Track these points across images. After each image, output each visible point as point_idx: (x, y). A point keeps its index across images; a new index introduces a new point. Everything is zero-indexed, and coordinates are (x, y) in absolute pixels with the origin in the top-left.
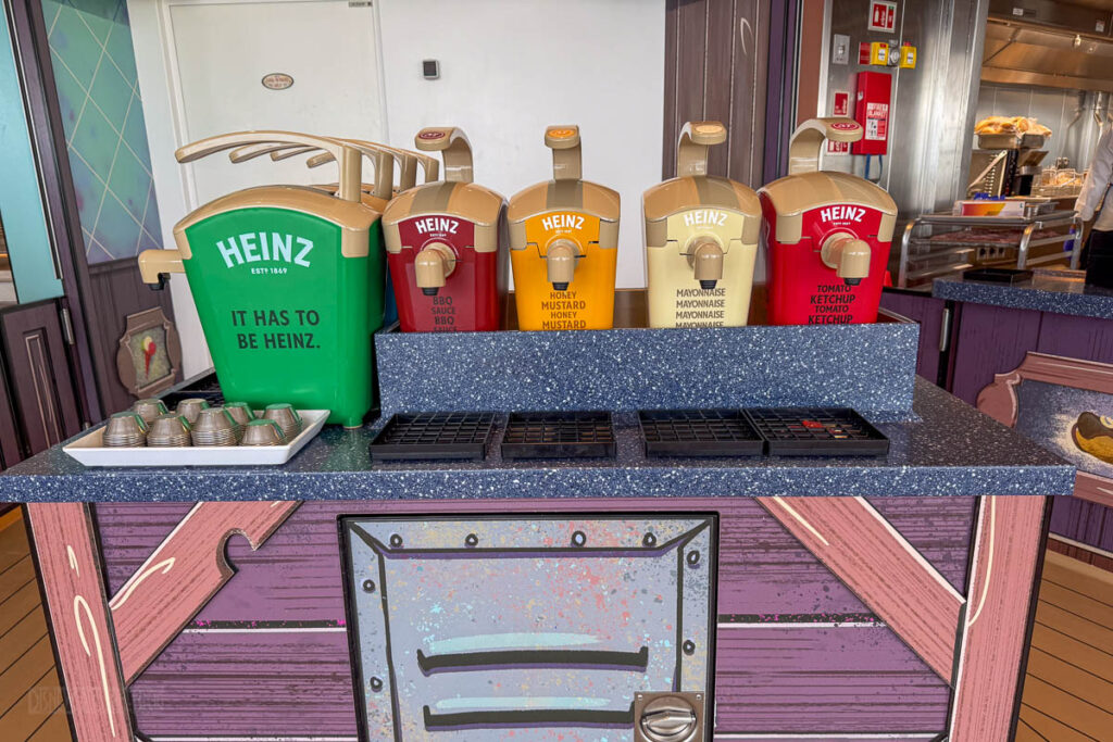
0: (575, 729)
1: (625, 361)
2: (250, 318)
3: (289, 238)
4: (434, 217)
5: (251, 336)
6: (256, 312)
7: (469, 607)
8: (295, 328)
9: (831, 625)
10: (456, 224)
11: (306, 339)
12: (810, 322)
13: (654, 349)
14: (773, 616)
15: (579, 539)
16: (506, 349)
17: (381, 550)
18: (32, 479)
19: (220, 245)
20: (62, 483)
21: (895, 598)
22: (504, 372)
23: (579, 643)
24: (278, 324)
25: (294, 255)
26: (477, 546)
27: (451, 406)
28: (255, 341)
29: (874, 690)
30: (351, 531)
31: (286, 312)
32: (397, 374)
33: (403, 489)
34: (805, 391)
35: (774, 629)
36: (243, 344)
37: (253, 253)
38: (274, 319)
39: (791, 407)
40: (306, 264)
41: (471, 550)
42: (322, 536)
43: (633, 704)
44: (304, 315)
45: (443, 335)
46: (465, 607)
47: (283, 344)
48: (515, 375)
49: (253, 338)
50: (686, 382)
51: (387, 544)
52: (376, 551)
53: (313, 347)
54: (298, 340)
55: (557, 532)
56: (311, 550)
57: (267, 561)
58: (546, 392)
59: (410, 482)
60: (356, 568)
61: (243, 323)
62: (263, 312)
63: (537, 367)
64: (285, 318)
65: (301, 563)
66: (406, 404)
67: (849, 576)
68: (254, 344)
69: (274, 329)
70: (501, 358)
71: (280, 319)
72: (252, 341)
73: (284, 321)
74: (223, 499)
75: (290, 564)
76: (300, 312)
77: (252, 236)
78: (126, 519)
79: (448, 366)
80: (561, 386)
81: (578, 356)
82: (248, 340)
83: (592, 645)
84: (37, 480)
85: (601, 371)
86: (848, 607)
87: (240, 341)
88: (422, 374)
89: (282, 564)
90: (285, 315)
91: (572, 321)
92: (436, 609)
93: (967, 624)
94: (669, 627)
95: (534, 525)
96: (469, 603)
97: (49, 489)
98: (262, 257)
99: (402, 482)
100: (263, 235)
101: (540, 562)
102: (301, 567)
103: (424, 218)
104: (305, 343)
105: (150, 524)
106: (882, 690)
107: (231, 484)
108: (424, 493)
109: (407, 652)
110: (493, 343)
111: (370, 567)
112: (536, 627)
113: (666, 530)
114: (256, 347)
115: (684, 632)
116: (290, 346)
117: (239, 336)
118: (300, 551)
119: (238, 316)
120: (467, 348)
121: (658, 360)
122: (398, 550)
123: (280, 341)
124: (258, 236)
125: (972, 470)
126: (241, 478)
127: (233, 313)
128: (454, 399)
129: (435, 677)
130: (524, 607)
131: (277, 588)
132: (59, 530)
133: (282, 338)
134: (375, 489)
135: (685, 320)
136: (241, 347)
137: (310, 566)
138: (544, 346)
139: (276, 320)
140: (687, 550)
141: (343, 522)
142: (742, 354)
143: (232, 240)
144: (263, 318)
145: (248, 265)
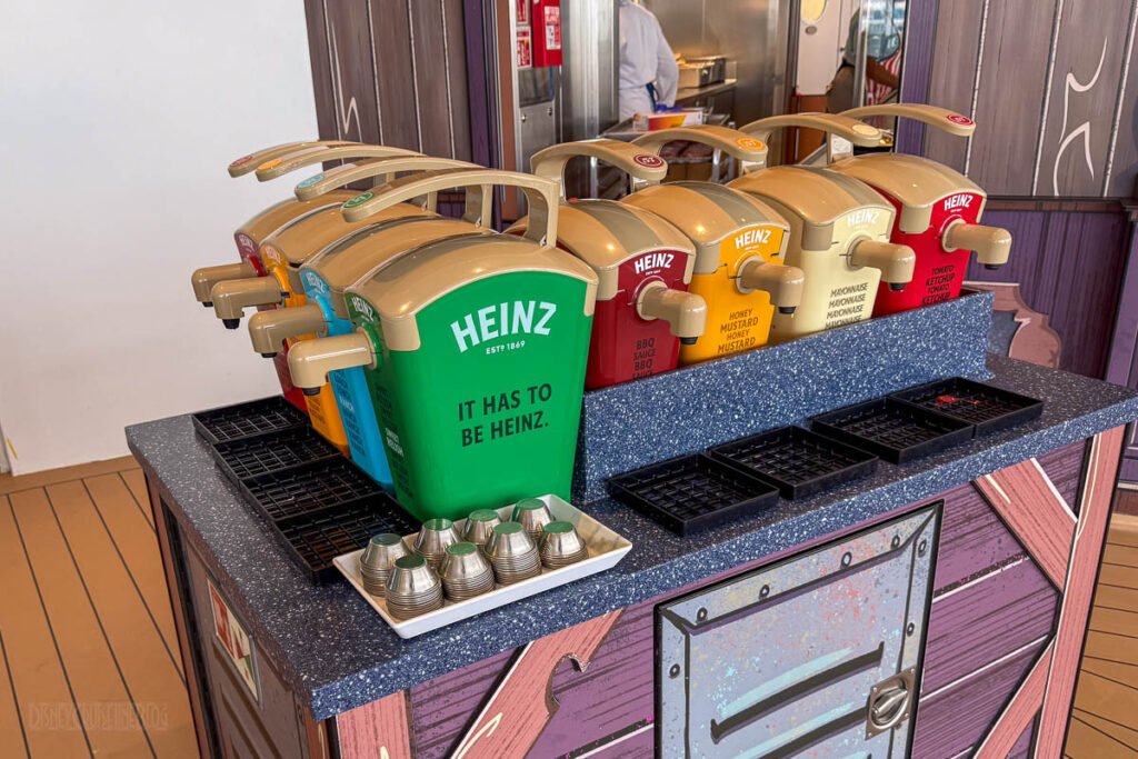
0: (824, 743)
1: (800, 372)
2: (478, 408)
3: (532, 304)
4: (652, 253)
5: (476, 428)
6: (485, 400)
7: (757, 659)
8: (526, 408)
9: (999, 571)
10: (671, 257)
11: (535, 418)
12: (925, 304)
13: (823, 354)
14: (966, 579)
15: (846, 560)
16: (703, 383)
17: (688, 629)
18: (362, 677)
19: (455, 326)
20: (398, 668)
21: (1041, 532)
22: (700, 409)
23: (837, 659)
24: (508, 408)
25: (534, 324)
26: (768, 596)
27: (652, 458)
28: (481, 434)
29: (1016, 617)
30: (664, 619)
31: (518, 392)
32: (604, 436)
33: (734, 557)
34: (923, 369)
35: (967, 589)
36: (467, 440)
37: (491, 329)
38: (504, 404)
39: (914, 386)
40: (546, 332)
41: (766, 601)
42: (639, 633)
43: (869, 698)
44: (536, 392)
45: (649, 381)
46: (754, 660)
47: (510, 430)
48: (710, 409)
49: (479, 430)
50: (844, 382)
51: (693, 620)
52: (684, 631)
53: (541, 426)
54: (527, 422)
55: (829, 560)
56: (629, 652)
57: (587, 680)
58: (734, 420)
59: (740, 548)
60: (665, 656)
61: (470, 416)
62: (493, 398)
63: (729, 396)
64: (518, 400)
65: (617, 671)
66: (610, 467)
67: (1018, 525)
68: (480, 437)
69: (504, 414)
70: (699, 393)
71: (511, 402)
72: (477, 434)
73: (515, 403)
74: (572, 624)
75: (607, 675)
76: (532, 389)
77: (492, 309)
78: (443, 688)
79: (651, 414)
80: (747, 411)
81: (763, 375)
82: (473, 435)
83: (847, 656)
84: (367, 676)
85: (780, 387)
86: (1010, 551)
87: (464, 437)
88: (628, 429)
89: (600, 678)
90: (516, 395)
91: (744, 339)
92: (730, 672)
93: (1077, 538)
94: (900, 617)
95: (813, 558)
96: (757, 655)
97: (382, 681)
98: (500, 333)
99: (733, 550)
100: (504, 307)
101: (815, 594)
102: (617, 674)
103: (643, 256)
104: (533, 423)
105: (471, 683)
106: (1022, 613)
107: (582, 604)
108: (750, 556)
109: (703, 726)
110: (693, 380)
111: (678, 650)
112: (808, 658)
113: (906, 528)
114: (481, 441)
115: (909, 617)
116: (518, 431)
117: (464, 431)
118: (618, 656)
119: (465, 408)
120: (669, 391)
121: (825, 365)
122: (704, 624)
123: (508, 427)
124: (498, 309)
125: (1100, 413)
126: (591, 594)
127: (461, 405)
128: (655, 449)
129: (723, 741)
130: (800, 642)
131: (594, 706)
132: (371, 731)
133: (510, 423)
134: (709, 565)
135: (835, 319)
136: (465, 444)
137: (626, 670)
138: (736, 372)
139: (506, 405)
140: (919, 541)
141: (657, 613)
142: (885, 344)
143: (469, 319)
144: (493, 404)
145: (484, 344)
